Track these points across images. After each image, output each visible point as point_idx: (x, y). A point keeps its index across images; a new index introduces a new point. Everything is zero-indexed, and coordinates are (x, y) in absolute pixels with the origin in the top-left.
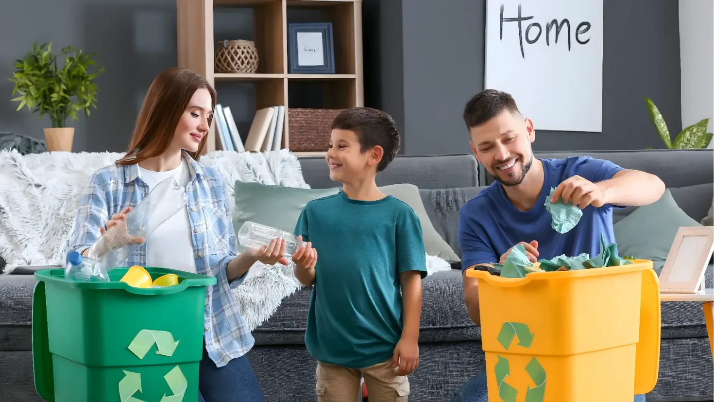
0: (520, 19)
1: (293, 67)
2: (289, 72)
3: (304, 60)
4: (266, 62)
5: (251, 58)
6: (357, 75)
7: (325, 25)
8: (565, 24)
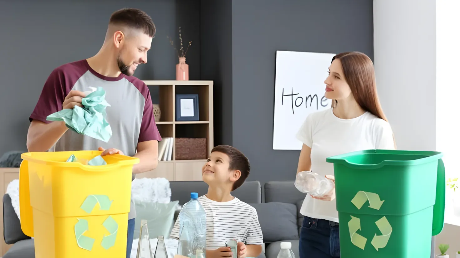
0: (292, 95)
1: (178, 117)
2: (176, 121)
3: (183, 114)
4: (164, 116)
5: (157, 113)
6: (211, 122)
7: (194, 96)
8: (315, 96)
